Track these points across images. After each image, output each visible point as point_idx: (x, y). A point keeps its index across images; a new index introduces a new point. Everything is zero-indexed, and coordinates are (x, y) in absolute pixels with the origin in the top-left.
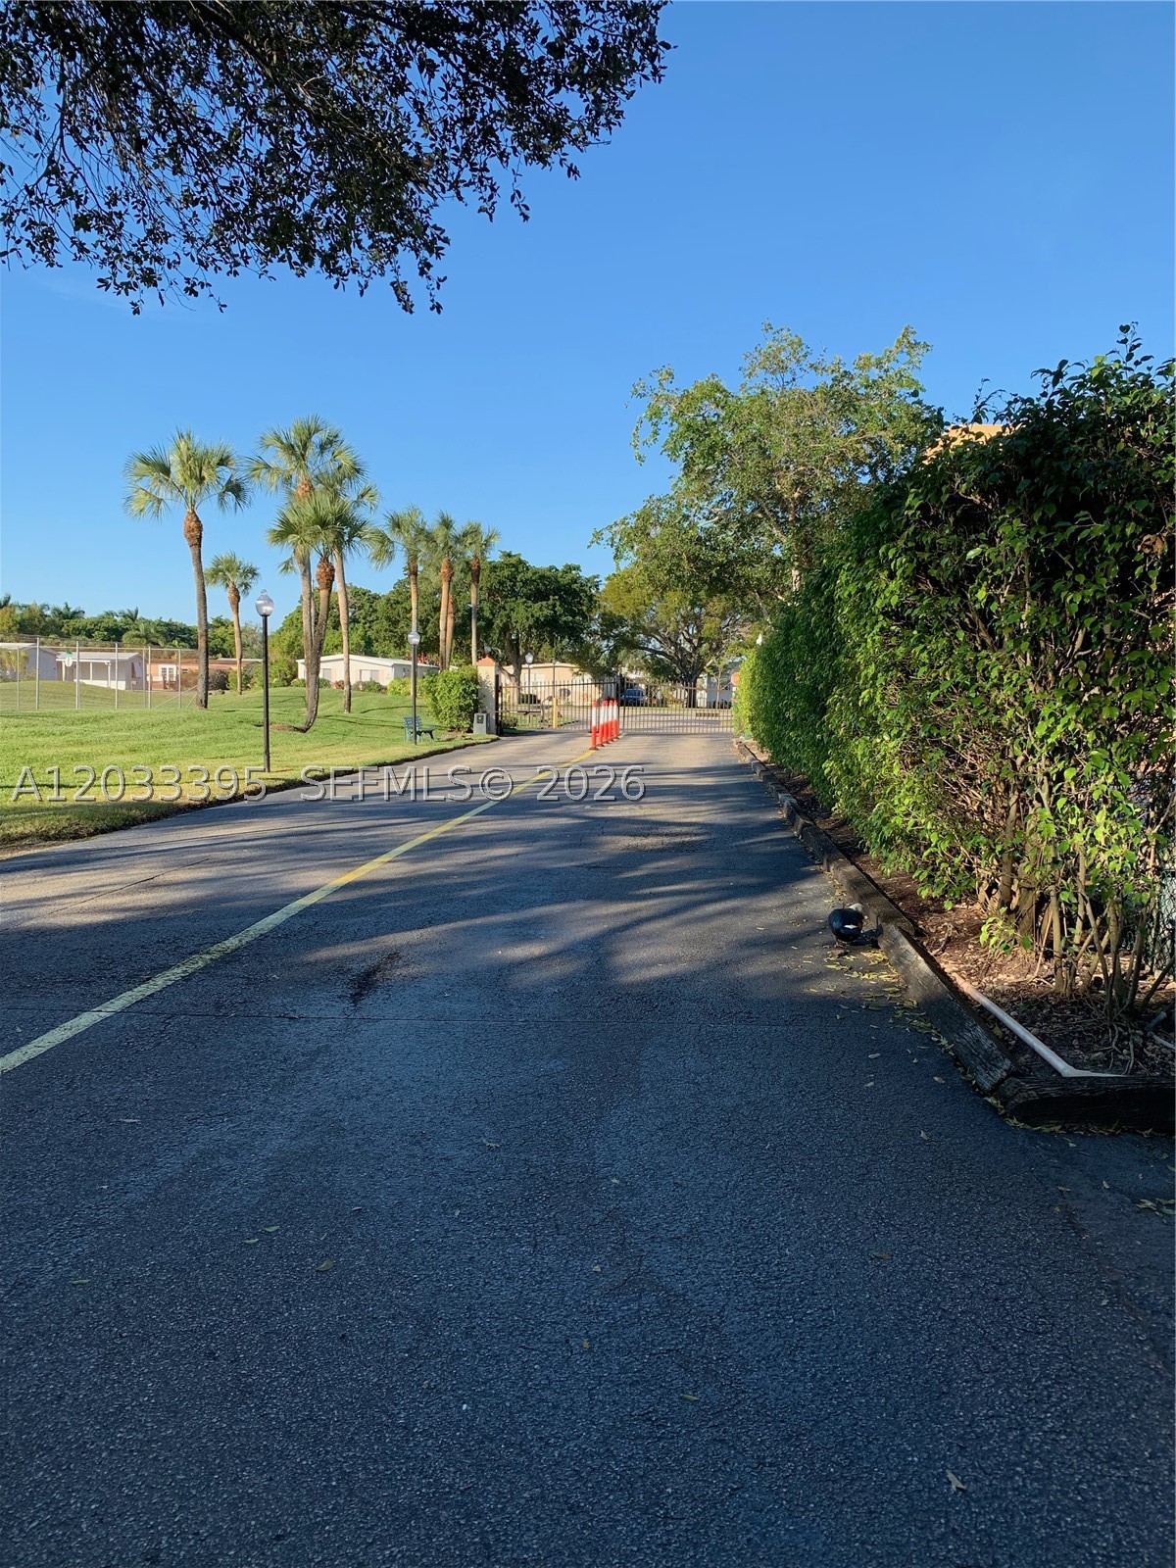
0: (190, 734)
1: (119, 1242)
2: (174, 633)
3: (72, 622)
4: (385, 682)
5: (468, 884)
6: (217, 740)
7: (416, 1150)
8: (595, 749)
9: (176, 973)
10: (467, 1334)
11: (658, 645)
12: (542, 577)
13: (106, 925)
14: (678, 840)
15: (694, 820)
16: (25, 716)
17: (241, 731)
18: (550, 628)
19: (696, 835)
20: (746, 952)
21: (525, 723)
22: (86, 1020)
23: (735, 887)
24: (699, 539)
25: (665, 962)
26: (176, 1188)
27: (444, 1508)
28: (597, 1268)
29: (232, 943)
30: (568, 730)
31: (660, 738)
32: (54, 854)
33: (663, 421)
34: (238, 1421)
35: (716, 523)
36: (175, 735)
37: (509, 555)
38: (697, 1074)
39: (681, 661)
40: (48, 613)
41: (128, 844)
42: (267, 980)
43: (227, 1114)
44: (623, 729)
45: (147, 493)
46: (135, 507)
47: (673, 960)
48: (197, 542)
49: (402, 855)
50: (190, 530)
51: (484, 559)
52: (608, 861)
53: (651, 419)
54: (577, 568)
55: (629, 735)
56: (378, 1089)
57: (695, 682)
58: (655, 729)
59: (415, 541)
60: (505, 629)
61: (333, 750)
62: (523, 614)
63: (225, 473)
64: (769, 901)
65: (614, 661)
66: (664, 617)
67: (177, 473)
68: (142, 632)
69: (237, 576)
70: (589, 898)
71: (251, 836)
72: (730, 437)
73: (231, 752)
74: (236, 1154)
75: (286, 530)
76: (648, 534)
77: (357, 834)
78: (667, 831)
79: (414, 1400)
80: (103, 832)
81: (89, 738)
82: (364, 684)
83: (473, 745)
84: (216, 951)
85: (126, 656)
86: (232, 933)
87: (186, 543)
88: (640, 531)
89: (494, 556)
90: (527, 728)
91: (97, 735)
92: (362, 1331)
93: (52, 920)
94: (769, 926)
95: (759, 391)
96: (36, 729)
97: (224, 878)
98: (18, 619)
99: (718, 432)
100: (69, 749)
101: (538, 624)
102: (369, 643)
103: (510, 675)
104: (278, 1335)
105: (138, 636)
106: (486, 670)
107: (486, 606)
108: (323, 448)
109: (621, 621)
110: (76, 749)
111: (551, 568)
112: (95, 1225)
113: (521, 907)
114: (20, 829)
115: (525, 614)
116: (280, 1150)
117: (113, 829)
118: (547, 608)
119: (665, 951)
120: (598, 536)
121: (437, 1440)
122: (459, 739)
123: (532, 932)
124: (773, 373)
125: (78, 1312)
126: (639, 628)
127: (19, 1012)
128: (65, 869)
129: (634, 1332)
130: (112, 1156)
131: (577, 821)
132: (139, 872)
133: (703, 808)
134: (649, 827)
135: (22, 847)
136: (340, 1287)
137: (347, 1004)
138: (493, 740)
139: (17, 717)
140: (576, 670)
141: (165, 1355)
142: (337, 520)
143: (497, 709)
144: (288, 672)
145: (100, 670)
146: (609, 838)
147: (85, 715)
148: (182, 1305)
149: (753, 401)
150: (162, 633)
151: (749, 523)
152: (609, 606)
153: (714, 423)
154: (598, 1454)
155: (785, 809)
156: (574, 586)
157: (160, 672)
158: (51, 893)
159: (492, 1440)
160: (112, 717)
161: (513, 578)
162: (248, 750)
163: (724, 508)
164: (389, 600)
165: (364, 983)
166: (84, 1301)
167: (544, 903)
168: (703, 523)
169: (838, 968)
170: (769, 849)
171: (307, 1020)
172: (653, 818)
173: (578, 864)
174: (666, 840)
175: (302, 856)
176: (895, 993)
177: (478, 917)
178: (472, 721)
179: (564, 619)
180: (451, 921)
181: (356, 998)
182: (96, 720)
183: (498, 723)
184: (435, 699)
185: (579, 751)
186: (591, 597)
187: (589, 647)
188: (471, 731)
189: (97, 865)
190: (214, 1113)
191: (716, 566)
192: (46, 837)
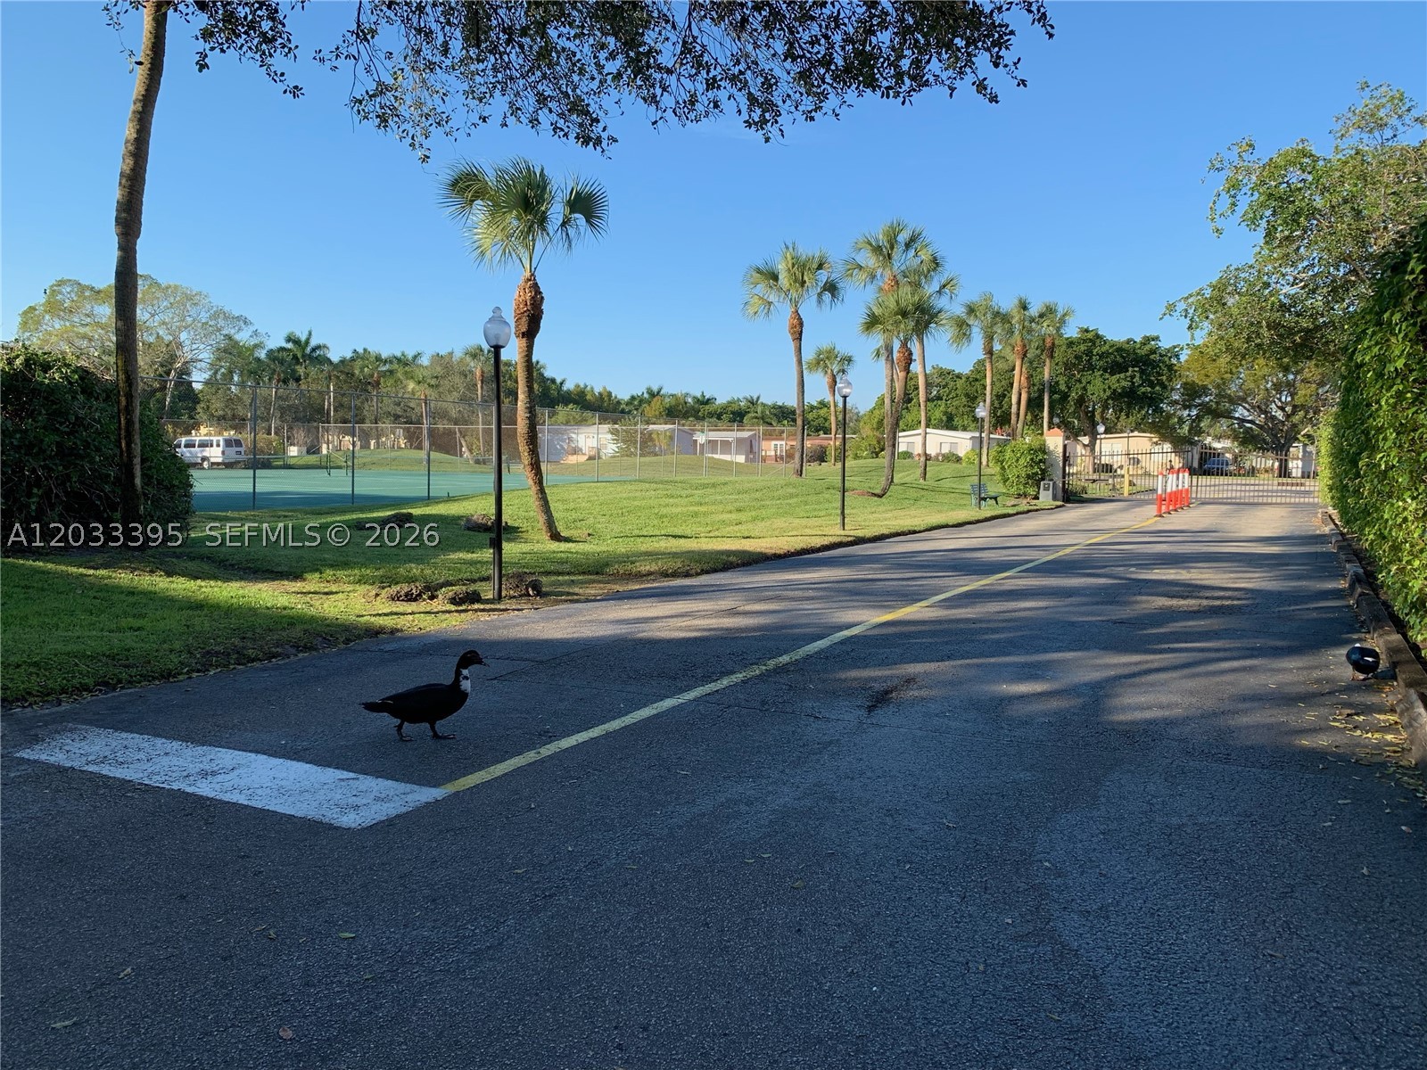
0: (785, 497)
1: (661, 848)
2: (784, 414)
3: (707, 407)
4: (961, 454)
5: (992, 629)
6: (806, 503)
7: (889, 820)
8: (1161, 516)
9: (739, 677)
10: (891, 945)
11: (1246, 413)
12: (1120, 350)
13: (695, 639)
14: (1218, 603)
15: (1242, 585)
16: (662, 482)
17: (827, 496)
18: (1128, 400)
19: (1239, 599)
20: (1247, 705)
21: (1094, 491)
22: (668, 703)
23: (1260, 649)
24: (1282, 305)
25: (1161, 707)
26: (705, 820)
27: (842, 1043)
28: (1010, 921)
29: (785, 659)
30: (1139, 497)
31: (1235, 507)
32: (669, 587)
33: (1242, 192)
34: (714, 966)
35: (1303, 288)
36: (773, 498)
37: (1087, 331)
38: (1154, 797)
39: (1272, 429)
40: (690, 400)
41: (723, 582)
42: (805, 688)
43: (752, 777)
44: (1196, 498)
45: (760, 298)
46: (751, 311)
47: (1169, 706)
48: (798, 337)
49: (940, 601)
50: (793, 327)
51: (1061, 336)
52: (1136, 618)
53: (1228, 192)
54: (1156, 339)
55: (1203, 504)
56: (869, 774)
57: (1288, 450)
58: (1235, 498)
59: (993, 324)
60: (1081, 401)
61: (901, 513)
62: (1098, 386)
63: (823, 276)
64: (1292, 663)
65: (1196, 430)
66: (1252, 386)
67: (784, 280)
68: (759, 415)
69: (834, 363)
70: (1105, 648)
71: (816, 581)
72: (1319, 202)
73: (816, 513)
74: (752, 804)
75: (872, 322)
76: (1224, 304)
77: (905, 583)
78: (1208, 595)
79: (839, 977)
80: (707, 572)
81: (707, 500)
82: (943, 455)
83: (1037, 510)
84: (772, 663)
85: (746, 434)
86: (786, 652)
87: (790, 338)
88: (1216, 300)
89: (1071, 332)
90: (1094, 496)
91: (713, 498)
92: (814, 930)
93: (658, 633)
94: (1280, 685)
95: (1353, 152)
96: (669, 492)
97: (788, 611)
98: (668, 406)
99: (1304, 197)
100: (691, 508)
101: (1115, 396)
102: (950, 418)
103: (1085, 446)
104: (754, 921)
105: (756, 418)
106: (1055, 441)
107: (1062, 380)
108: (908, 246)
109: (1204, 390)
110: (696, 509)
111: (1128, 341)
112: (647, 835)
113: (1037, 652)
114: (648, 568)
115: (1102, 387)
116: (785, 806)
117: (715, 571)
118: (1125, 379)
119: (1164, 699)
120: (1171, 308)
121: (848, 1003)
122: (1023, 505)
123: (1040, 673)
124: (1371, 131)
125: (626, 884)
126: (1224, 397)
127: (624, 694)
128: (674, 598)
129: (1024, 967)
130: (666, 794)
131: (1116, 582)
132: (726, 603)
133: (1257, 575)
134: (1191, 590)
135: (648, 582)
136: (805, 900)
137: (863, 712)
138: (1058, 507)
139: (656, 483)
140: (1155, 440)
141: (677, 919)
142: (916, 310)
143: (1064, 477)
144: (877, 446)
145: (726, 445)
146: (1144, 598)
147: (706, 482)
148: (694, 892)
149: (1346, 163)
150: (775, 415)
151: (1342, 287)
152: (1194, 377)
153: (1300, 189)
154: (967, 1037)
155: (1348, 579)
156: (1152, 357)
157: (773, 447)
158: (661, 614)
159: (889, 1012)
160: (726, 483)
161: (1089, 353)
162: (829, 511)
163: (1311, 273)
164: (968, 378)
165: (880, 698)
166: (631, 879)
167: (1059, 650)
168: (1287, 289)
169: (1342, 726)
170: (1315, 615)
171: (828, 720)
172: (1199, 582)
173: (1104, 618)
174: (1205, 602)
175: (854, 598)
176: (1395, 752)
177: (994, 656)
178: (1039, 488)
179: (1143, 389)
180: (968, 658)
181: (871, 709)
182: (714, 485)
183: (1065, 490)
184: (1003, 468)
185: (1145, 517)
186: (1170, 367)
187: (1169, 416)
188: (1036, 498)
189: (698, 596)
190: (742, 775)
191: (1299, 332)
192: (665, 575)
